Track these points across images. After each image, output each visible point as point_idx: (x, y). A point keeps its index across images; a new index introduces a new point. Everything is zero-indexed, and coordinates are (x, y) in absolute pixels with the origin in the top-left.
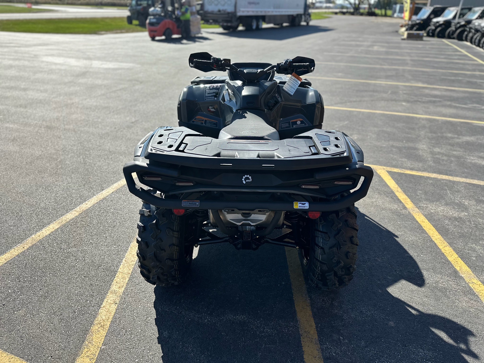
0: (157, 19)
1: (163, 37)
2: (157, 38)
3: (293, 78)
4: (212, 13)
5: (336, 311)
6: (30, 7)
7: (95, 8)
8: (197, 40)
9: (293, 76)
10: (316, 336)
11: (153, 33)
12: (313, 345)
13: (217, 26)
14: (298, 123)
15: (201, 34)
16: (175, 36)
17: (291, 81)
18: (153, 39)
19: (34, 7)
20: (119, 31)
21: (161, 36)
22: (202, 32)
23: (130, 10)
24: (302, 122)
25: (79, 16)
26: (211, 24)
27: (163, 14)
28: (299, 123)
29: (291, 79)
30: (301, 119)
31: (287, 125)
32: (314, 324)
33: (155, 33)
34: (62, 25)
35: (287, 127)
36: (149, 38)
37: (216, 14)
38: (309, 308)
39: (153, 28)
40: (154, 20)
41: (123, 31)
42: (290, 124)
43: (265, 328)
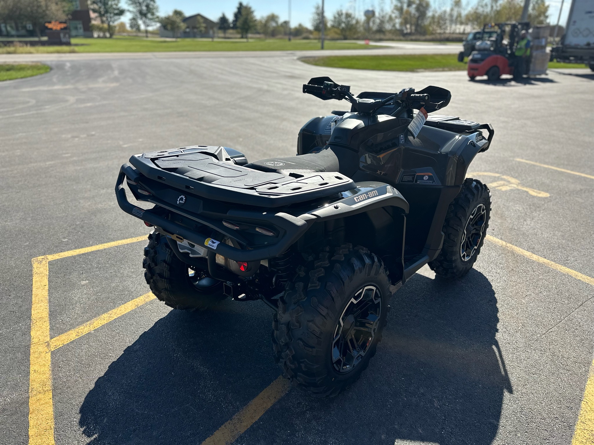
0: (482, 54)
1: (485, 77)
2: (478, 78)
3: (421, 114)
4: (576, 47)
5: (298, 422)
6: (367, 44)
7: (438, 44)
8: (533, 82)
9: (422, 111)
10: (242, 430)
11: (472, 72)
12: (230, 435)
13: (583, 65)
14: (424, 178)
15: (547, 74)
16: (504, 76)
17: (418, 119)
18: (472, 79)
19: (372, 43)
20: (441, 69)
21: (482, 75)
22: (548, 72)
23: (464, 46)
24: (430, 178)
25: (417, 52)
26: (570, 62)
27: (492, 49)
28: (426, 178)
29: (418, 115)
30: (431, 174)
31: (410, 178)
32: (257, 418)
33: (476, 72)
34: (385, 62)
35: (409, 181)
36: (468, 78)
37: (582, 49)
38: (273, 401)
39: (474, 65)
40: (479, 56)
41: (446, 69)
42: (413, 178)
43: (209, 391)
